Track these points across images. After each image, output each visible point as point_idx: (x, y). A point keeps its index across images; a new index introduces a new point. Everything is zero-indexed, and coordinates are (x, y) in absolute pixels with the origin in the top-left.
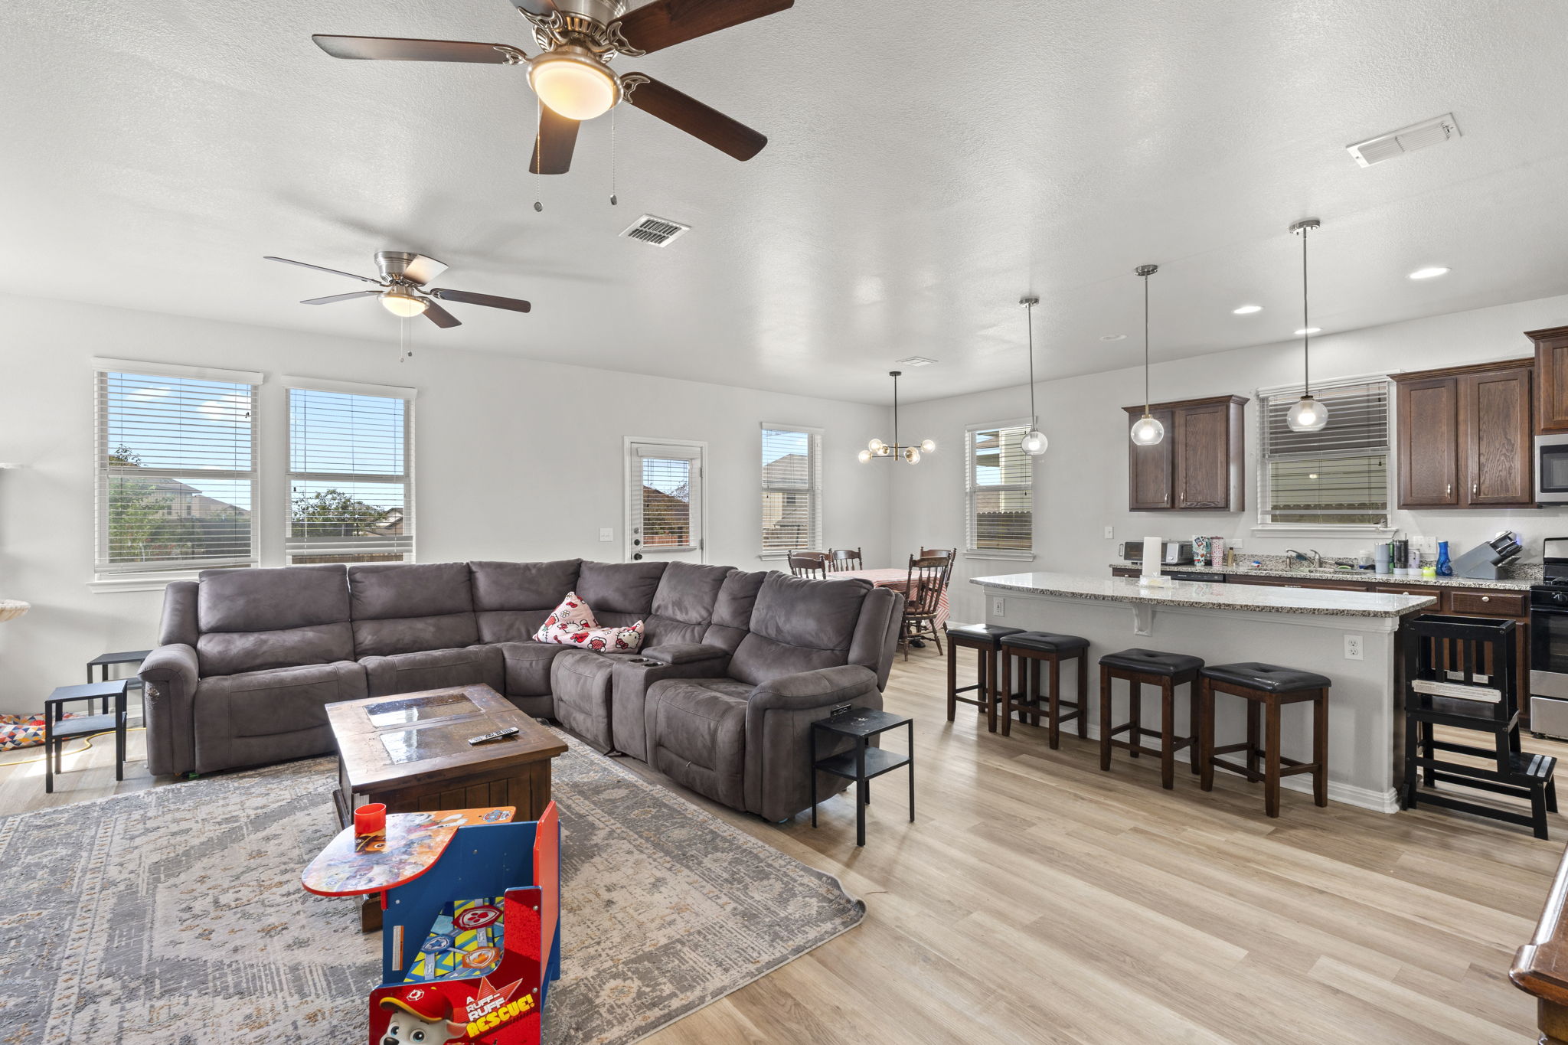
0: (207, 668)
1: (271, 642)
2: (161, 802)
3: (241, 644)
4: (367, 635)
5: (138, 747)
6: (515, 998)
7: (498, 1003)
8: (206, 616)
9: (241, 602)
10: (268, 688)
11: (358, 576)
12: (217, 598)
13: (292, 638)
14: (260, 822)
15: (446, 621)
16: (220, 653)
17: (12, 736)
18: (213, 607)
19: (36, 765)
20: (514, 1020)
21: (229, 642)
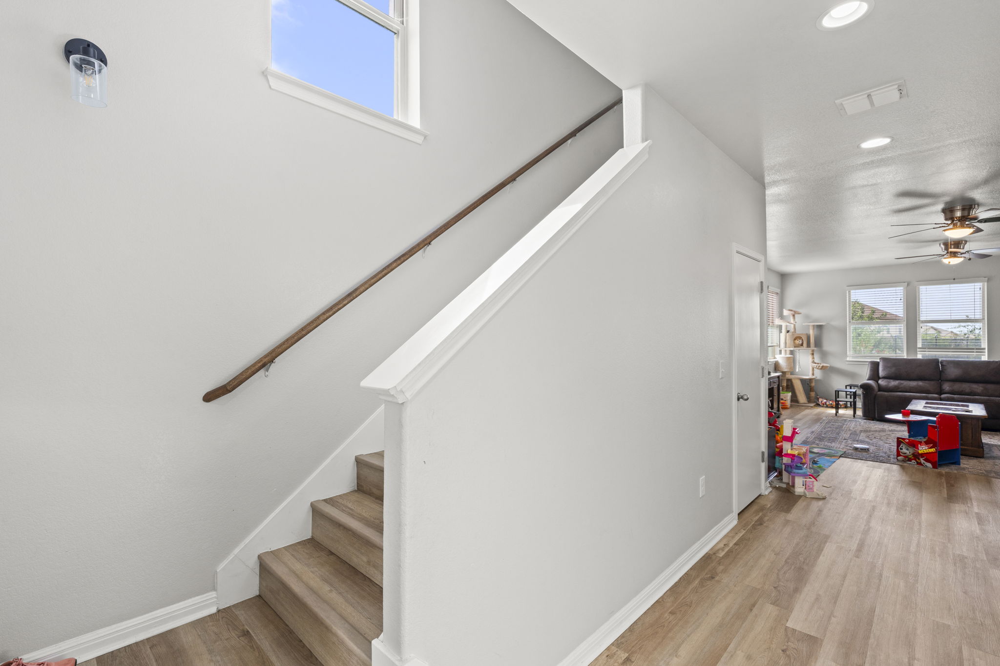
0: (880, 388)
1: (904, 384)
2: (865, 422)
3: (893, 383)
4: (946, 387)
5: (859, 413)
6: (931, 448)
7: (926, 448)
8: (881, 373)
9: (893, 369)
10: (900, 397)
11: (944, 363)
12: (885, 368)
13: (913, 384)
14: (891, 431)
15: (989, 386)
16: (886, 385)
17: (826, 403)
18: (884, 370)
19: (833, 411)
20: (930, 453)
21: (889, 382)
